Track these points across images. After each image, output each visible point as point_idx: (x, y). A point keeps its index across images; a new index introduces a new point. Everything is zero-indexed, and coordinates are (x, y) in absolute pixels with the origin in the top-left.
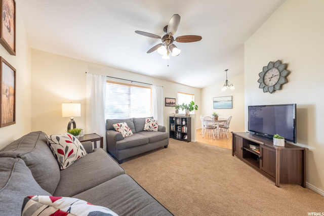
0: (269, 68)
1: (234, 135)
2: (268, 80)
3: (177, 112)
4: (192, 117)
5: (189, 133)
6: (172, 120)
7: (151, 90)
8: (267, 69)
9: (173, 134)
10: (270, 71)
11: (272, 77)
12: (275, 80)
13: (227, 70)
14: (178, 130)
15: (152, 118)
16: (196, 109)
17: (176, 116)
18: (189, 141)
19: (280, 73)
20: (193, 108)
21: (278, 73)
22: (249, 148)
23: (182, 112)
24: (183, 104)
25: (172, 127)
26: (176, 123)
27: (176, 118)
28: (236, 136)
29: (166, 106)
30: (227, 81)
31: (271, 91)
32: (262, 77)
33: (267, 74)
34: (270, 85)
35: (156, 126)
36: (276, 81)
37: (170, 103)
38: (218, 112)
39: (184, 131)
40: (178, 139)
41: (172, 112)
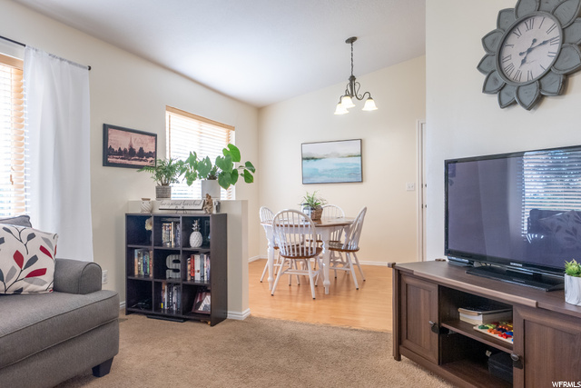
0: (522, 14)
1: (400, 275)
2: (516, 60)
3: (163, 192)
4: (233, 212)
5: (218, 283)
6: (139, 231)
7: (20, 73)
8: (514, 20)
9: (142, 297)
10: (522, 27)
11: (530, 50)
12: (542, 60)
13: (352, 40)
14: (170, 274)
15: (25, 221)
16: (248, 178)
17: (157, 212)
18: (216, 317)
19: (563, 30)
20: (235, 174)
21: (556, 33)
22: (455, 321)
23: (187, 193)
24: (192, 158)
25: (138, 262)
26: (159, 242)
27: (160, 221)
28: (409, 280)
29: (106, 163)
30: (353, 78)
31: (528, 101)
32: (495, 49)
33: (513, 39)
34: (524, 79)
35: (45, 262)
36: (548, 63)
37: (130, 153)
38: (322, 193)
39: (198, 277)
40: (169, 316)
41: (138, 191)
